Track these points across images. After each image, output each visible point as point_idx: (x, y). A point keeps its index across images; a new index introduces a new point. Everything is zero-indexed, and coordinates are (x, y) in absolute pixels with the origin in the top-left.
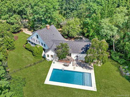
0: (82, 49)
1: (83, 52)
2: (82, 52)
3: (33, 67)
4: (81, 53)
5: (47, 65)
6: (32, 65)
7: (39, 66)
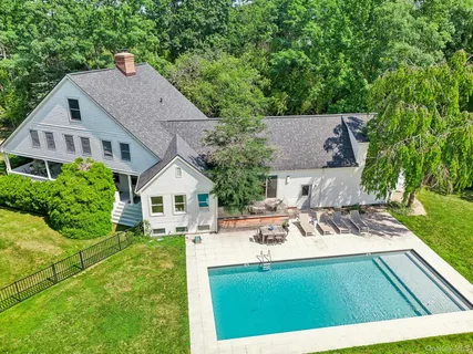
0: (328, 148)
1: (336, 157)
2: (331, 159)
3: (72, 284)
4: (330, 165)
5: (164, 258)
6: (60, 277)
7: (110, 271)
